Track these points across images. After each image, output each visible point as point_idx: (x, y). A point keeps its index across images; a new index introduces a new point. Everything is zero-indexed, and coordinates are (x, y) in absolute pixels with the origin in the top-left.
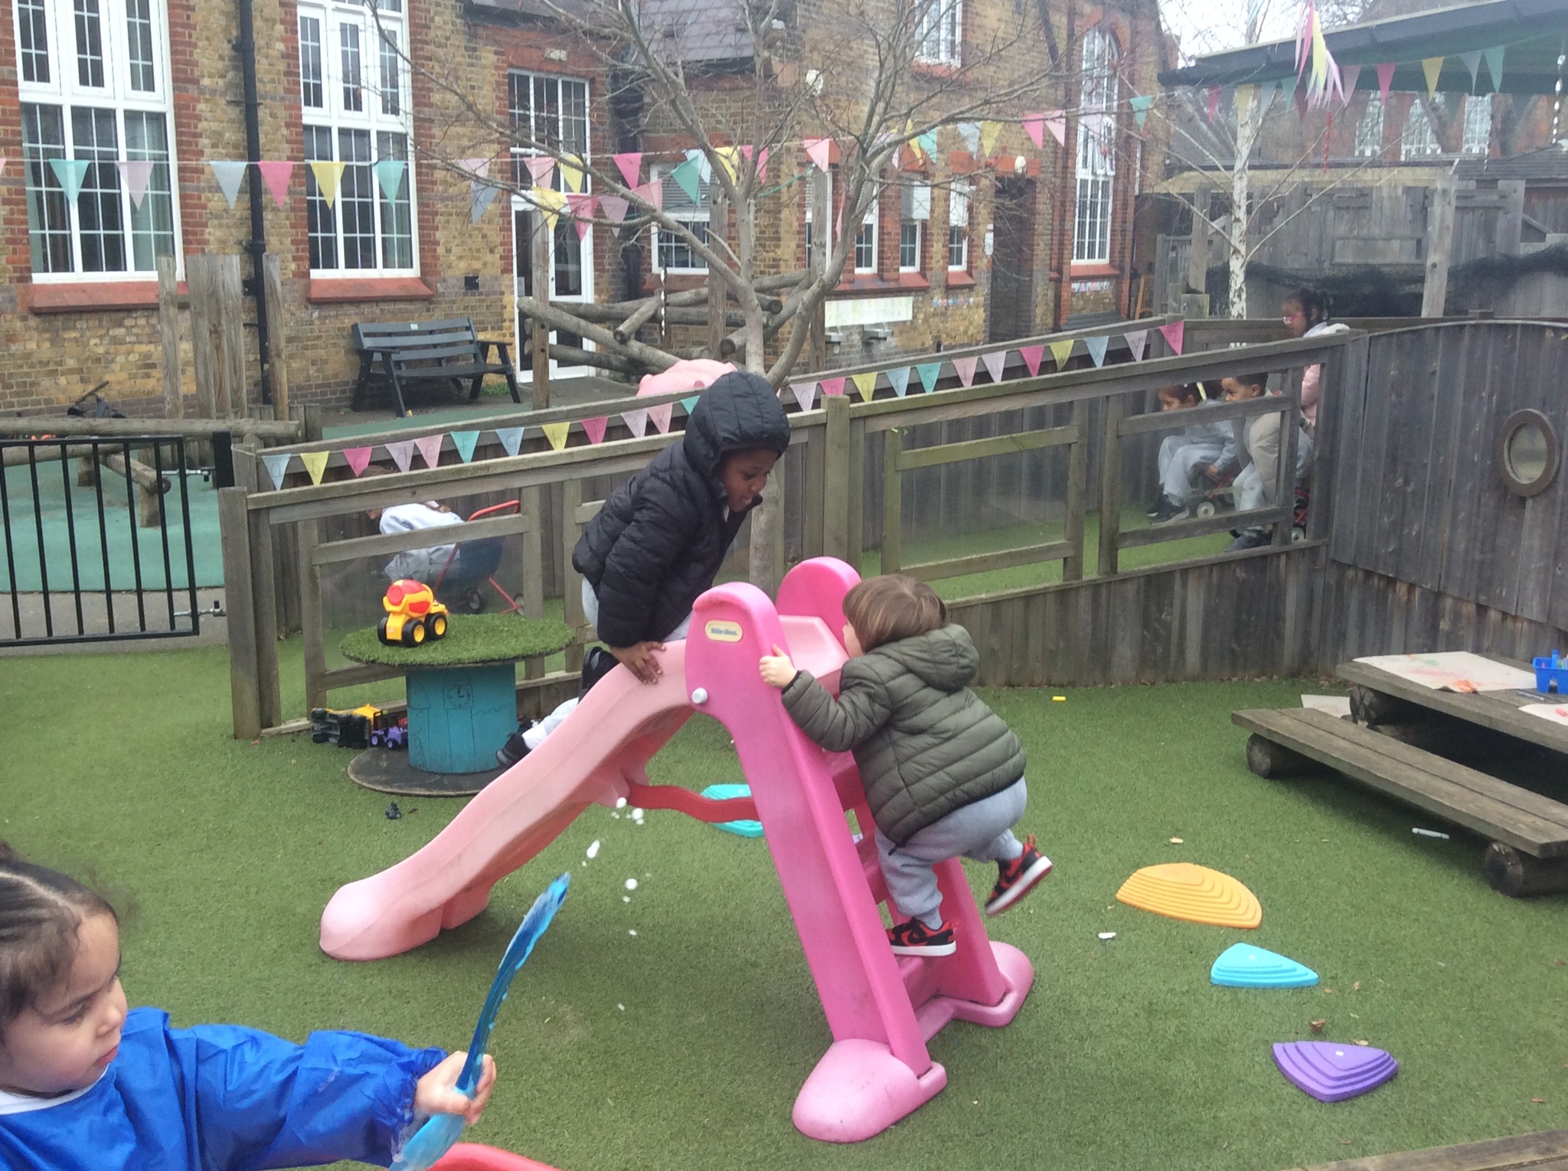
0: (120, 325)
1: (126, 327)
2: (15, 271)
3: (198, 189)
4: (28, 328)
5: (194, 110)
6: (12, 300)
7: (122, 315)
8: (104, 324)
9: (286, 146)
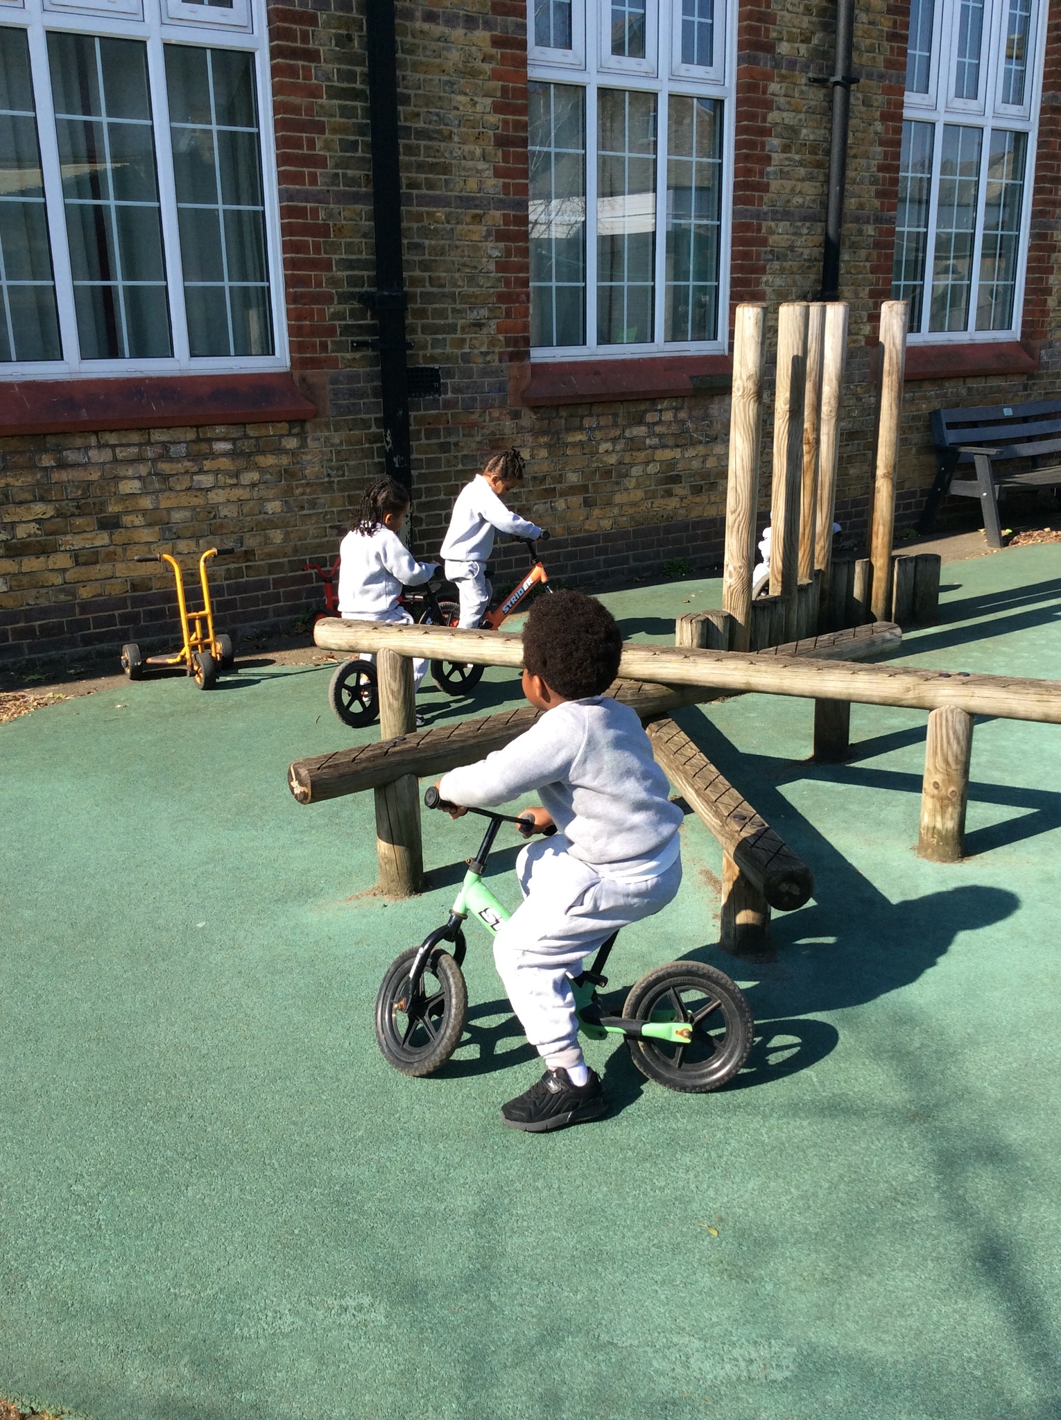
0: (640, 421)
1: (649, 425)
2: (507, 345)
3: (758, 215)
4: (520, 429)
5: (764, 92)
6: (501, 388)
7: (643, 407)
8: (620, 420)
9: (879, 149)
